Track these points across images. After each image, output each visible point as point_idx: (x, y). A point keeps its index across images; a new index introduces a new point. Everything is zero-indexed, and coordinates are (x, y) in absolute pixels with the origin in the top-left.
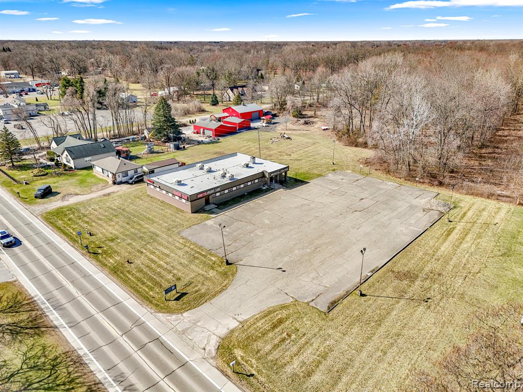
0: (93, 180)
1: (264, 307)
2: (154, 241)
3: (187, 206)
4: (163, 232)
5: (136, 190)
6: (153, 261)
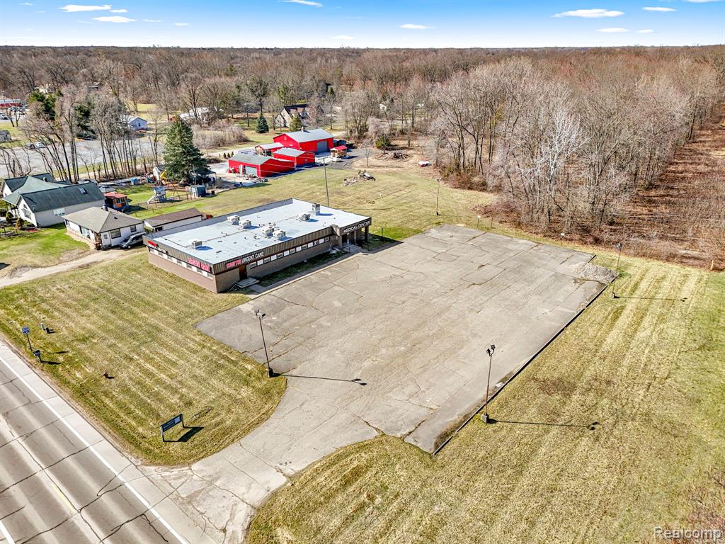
0: (65, 244)
1: (330, 449)
2: (154, 339)
3: (209, 282)
4: (169, 324)
5: (132, 259)
6: (149, 374)
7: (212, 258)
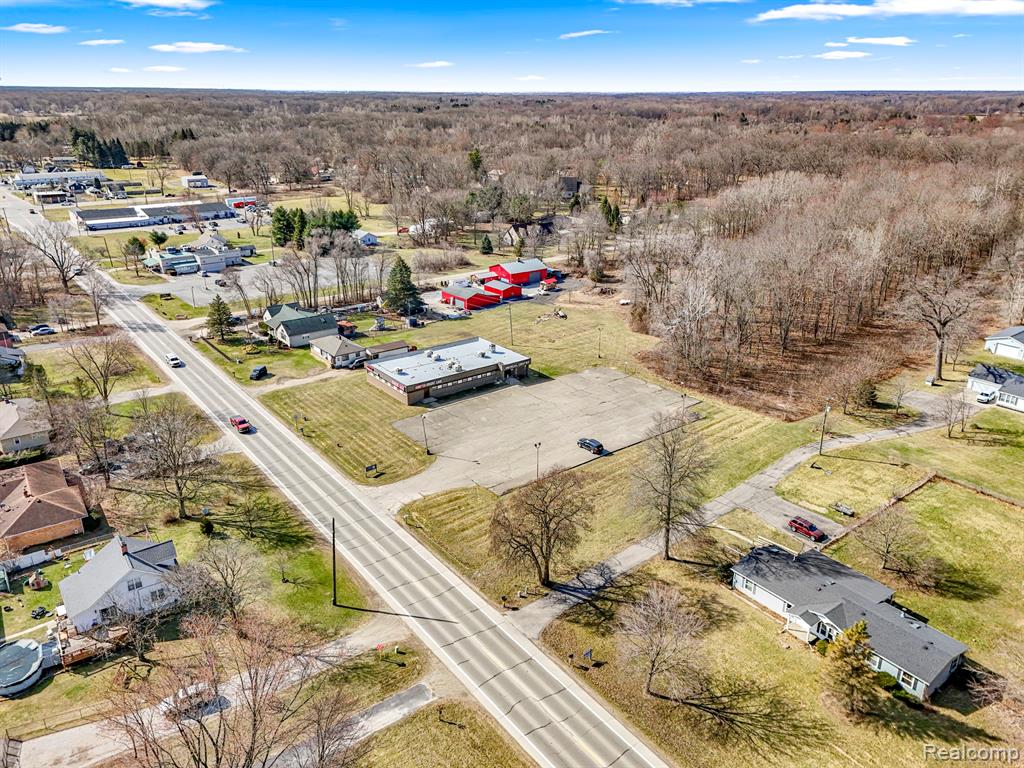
0: (310, 362)
1: (448, 488)
2: (366, 429)
3: (403, 397)
4: (375, 422)
5: (356, 377)
6: (361, 447)
7: (407, 381)
